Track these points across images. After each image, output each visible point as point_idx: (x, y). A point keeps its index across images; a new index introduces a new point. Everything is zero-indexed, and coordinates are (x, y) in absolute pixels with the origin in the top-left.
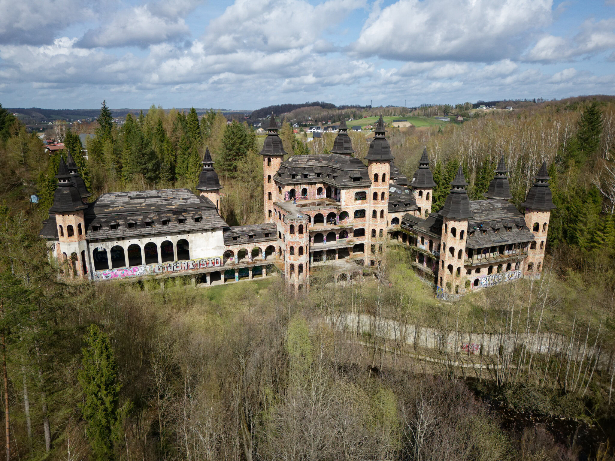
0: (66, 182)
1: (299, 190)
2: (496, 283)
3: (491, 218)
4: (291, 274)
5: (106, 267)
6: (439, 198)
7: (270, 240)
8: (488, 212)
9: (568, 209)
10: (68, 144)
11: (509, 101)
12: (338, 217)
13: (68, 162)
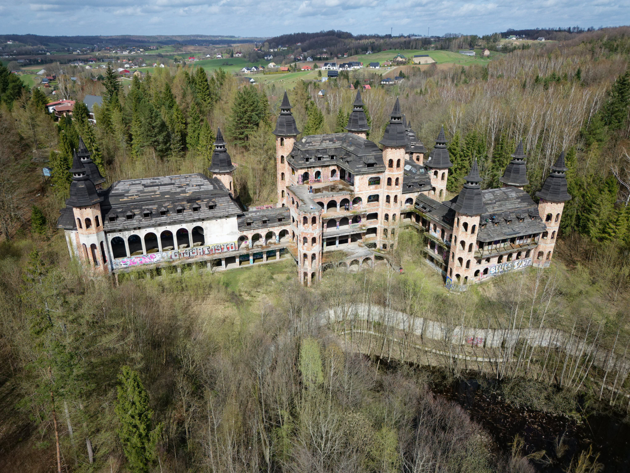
0: (81, 176)
1: (312, 173)
2: (505, 271)
3: (504, 209)
4: (304, 260)
5: (124, 255)
6: (455, 170)
7: (284, 225)
8: (502, 202)
9: (583, 196)
10: (77, 115)
11: (542, 30)
12: (351, 203)
13: (80, 148)
